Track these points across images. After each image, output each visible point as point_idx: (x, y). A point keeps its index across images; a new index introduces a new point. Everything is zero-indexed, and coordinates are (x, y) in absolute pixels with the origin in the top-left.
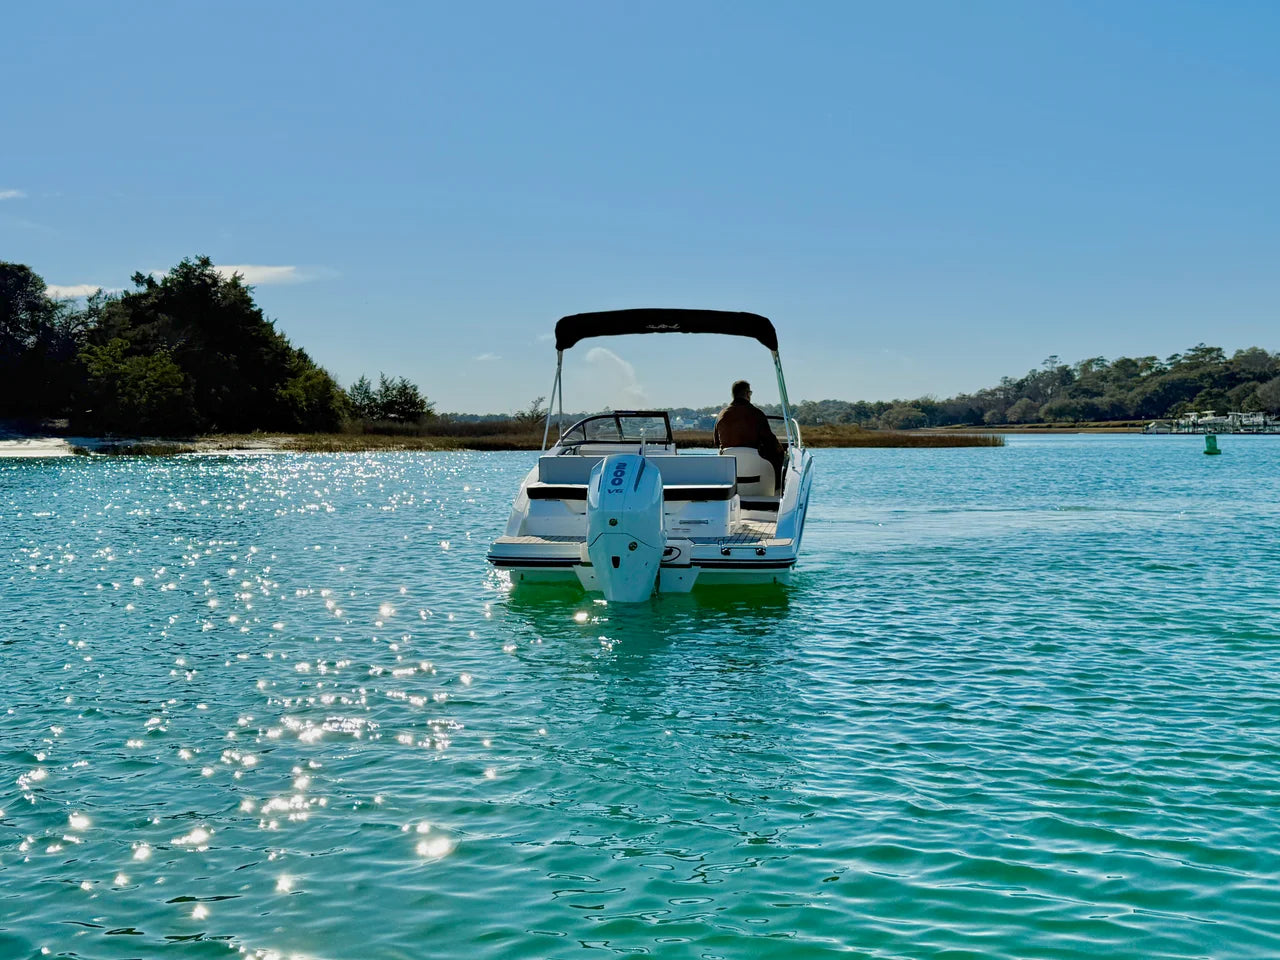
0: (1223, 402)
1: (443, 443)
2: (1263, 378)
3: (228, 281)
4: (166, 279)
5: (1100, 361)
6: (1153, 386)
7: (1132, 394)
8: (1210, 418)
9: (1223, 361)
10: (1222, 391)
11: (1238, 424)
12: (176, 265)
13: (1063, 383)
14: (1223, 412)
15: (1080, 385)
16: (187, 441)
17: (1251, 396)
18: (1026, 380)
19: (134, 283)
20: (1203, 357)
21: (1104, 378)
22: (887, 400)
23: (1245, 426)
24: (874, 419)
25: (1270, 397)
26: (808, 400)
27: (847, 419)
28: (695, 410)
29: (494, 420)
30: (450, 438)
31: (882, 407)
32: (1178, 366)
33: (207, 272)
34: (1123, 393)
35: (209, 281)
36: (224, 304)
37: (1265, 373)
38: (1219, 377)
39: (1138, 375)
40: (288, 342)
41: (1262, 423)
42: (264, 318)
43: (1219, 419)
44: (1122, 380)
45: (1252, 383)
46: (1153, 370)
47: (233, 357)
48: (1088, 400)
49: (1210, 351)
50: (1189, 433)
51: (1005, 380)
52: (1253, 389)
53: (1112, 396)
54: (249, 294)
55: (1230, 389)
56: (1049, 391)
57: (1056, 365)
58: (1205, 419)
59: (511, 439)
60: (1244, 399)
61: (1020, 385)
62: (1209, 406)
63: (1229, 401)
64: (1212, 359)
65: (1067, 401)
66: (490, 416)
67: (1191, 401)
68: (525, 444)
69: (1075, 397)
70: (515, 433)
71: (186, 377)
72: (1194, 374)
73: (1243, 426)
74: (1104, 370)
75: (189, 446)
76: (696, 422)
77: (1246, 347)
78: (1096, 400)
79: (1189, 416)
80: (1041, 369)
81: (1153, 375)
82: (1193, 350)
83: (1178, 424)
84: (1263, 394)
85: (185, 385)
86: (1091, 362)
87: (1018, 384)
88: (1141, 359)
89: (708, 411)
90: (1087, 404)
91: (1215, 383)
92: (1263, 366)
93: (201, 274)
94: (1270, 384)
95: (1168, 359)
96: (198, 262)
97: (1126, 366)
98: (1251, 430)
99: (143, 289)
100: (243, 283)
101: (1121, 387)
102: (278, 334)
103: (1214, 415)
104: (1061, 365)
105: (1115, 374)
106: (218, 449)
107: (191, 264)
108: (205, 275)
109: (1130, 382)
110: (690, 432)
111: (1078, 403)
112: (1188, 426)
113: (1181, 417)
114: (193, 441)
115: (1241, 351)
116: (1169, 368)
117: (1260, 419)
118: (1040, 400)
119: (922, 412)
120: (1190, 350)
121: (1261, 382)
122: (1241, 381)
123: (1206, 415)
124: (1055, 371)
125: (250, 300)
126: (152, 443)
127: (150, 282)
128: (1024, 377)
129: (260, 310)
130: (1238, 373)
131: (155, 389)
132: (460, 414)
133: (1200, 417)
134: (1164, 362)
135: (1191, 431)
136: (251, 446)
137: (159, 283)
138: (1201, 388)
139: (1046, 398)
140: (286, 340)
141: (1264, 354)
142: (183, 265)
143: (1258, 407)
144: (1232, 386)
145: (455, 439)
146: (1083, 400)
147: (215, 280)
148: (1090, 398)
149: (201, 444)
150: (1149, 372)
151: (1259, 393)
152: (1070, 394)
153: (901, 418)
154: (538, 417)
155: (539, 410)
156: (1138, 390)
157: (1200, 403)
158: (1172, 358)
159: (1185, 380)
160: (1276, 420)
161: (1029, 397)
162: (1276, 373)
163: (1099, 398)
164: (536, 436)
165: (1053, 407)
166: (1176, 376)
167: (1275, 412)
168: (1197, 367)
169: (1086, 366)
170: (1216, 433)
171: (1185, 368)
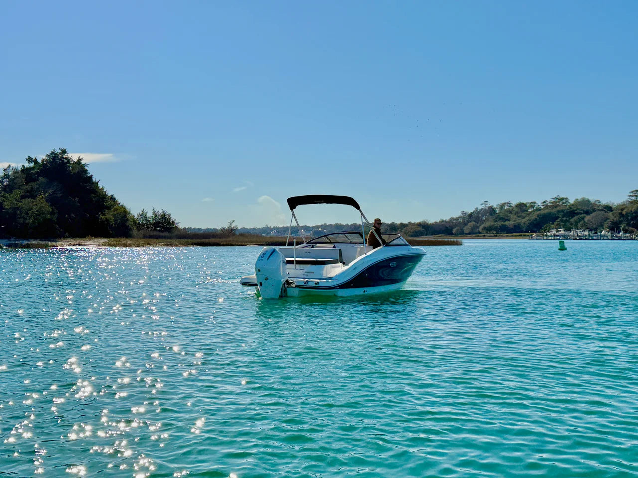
0: (568, 224)
1: (184, 243)
2: (587, 212)
3: (76, 161)
4: (43, 160)
5: (509, 203)
6: (534, 216)
7: (524, 220)
8: (562, 232)
9: (568, 204)
10: (568, 219)
11: (576, 235)
12: (49, 153)
13: (491, 214)
14: (569, 229)
15: (499, 215)
16: (53, 241)
17: (582, 221)
18: (473, 212)
19: (28, 162)
20: (559, 202)
21: (511, 212)
22: (405, 222)
23: (579, 236)
24: (399, 231)
25: (591, 222)
28: (310, 226)
29: (210, 231)
30: (187, 240)
31: (403, 225)
32: (547, 206)
33: (65, 156)
34: (520, 219)
35: (65, 161)
36: (73, 172)
37: (589, 210)
38: (567, 212)
39: (527, 211)
40: (106, 192)
41: (587, 235)
42: (94, 180)
43: (567, 233)
44: (519, 213)
45: (582, 215)
46: (535, 208)
47: (77, 199)
48: (503, 223)
49: (562, 199)
50: (552, 239)
51: (463, 212)
52: (583, 218)
53: (515, 221)
54: (86, 168)
56: (484, 218)
57: (487, 206)
58: (560, 232)
59: (218, 240)
60: (579, 222)
61: (470, 215)
62: (562, 226)
63: (572, 224)
64: (563, 203)
65: (493, 223)
66: (208, 229)
67: (553, 223)
68: (225, 243)
69: (496, 221)
70: (220, 238)
71: (53, 209)
72: (554, 210)
73: (578, 236)
74: (511, 208)
75: (54, 244)
76: (311, 232)
77: (579, 197)
78: (507, 223)
79: (552, 231)
80: (480, 207)
81: (534, 210)
82: (554, 199)
83: (547, 235)
84: (588, 221)
85: (52, 213)
86: (504, 204)
87: (469, 215)
88: (529, 203)
89: (318, 227)
90: (502, 225)
91: (565, 215)
92: (588, 206)
93: (62, 157)
94: (591, 215)
96: (60, 152)
97: (522, 206)
98: (582, 238)
99: (32, 165)
100: (83, 162)
101: (518, 216)
102: (100, 187)
103: (564, 230)
104: (490, 205)
105: (516, 210)
106: (69, 245)
107: (56, 152)
108: (64, 158)
109: (523, 214)
110: (306, 237)
111: (498, 224)
112: (552, 236)
113: (548, 231)
114: (56, 242)
115: (577, 199)
116: (542, 207)
117: (586, 233)
118: (480, 222)
119: (423, 228)
120: (552, 199)
121: (587, 215)
122: (577, 214)
123: (561, 230)
124: (487, 208)
125: (86, 170)
126: (35, 242)
127: (36, 161)
128: (472, 211)
129: (92, 176)
130: (576, 210)
131: (37, 215)
132: (193, 227)
133: (558, 231)
134: (540, 204)
135: (553, 238)
136: (86, 244)
137: (40, 162)
138: (558, 217)
139: (483, 221)
140: (104, 190)
141: (588, 201)
142: (53, 153)
143: (586, 227)
144: (573, 217)
145: (190, 241)
146: (501, 223)
147: (69, 161)
148: (504, 222)
149: (60, 243)
150: (533, 209)
151: (586, 219)
152: (494, 220)
153: (412, 231)
154: (232, 229)
155: (233, 226)
156: (527, 218)
157: (557, 225)
158: (543, 203)
159: (550, 213)
160: (594, 233)
161: (474, 221)
162: (594, 210)
163: (509, 222)
164: (231, 239)
165: (486, 226)
166: (546, 211)
167: (594, 229)
168: (556, 207)
169: (502, 206)
170: (564, 240)
171: (550, 207)
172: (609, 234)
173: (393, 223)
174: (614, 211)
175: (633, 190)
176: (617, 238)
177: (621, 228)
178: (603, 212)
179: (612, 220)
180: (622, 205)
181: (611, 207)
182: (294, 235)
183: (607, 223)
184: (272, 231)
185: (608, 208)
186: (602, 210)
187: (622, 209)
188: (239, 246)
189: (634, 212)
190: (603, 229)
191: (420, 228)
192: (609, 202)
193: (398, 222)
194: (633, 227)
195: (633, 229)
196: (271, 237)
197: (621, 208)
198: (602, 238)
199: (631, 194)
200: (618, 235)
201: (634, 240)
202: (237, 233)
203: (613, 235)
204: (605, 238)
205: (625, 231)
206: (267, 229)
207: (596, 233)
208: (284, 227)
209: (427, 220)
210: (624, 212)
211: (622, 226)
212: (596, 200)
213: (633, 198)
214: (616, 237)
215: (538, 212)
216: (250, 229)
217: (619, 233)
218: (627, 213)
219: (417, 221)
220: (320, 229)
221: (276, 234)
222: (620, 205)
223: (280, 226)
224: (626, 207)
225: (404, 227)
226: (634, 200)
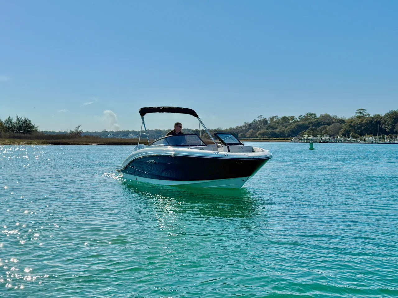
0: (316, 132)
1: (41, 142)
2: (329, 124)
5: (276, 117)
6: (293, 126)
7: (287, 129)
8: (311, 137)
9: (316, 118)
10: (316, 128)
11: (321, 139)
13: (264, 124)
14: (316, 135)
15: (270, 125)
17: (325, 130)
18: (252, 123)
20: (310, 116)
21: (278, 123)
23: (323, 140)
25: (331, 130)
28: (137, 131)
29: (61, 134)
32: (302, 119)
34: (284, 128)
37: (330, 122)
38: (315, 123)
39: (289, 122)
41: (328, 139)
43: (315, 138)
44: (283, 124)
45: (325, 126)
48: (272, 130)
49: (312, 114)
50: (305, 142)
51: (245, 123)
53: (280, 129)
55: (318, 127)
56: (260, 127)
57: (262, 118)
58: (310, 137)
59: (63, 141)
60: (323, 131)
61: (250, 125)
62: (311, 133)
63: (318, 132)
64: (312, 117)
65: (266, 131)
66: (60, 132)
67: (306, 131)
69: (268, 129)
70: (69, 139)
72: (307, 122)
74: (278, 120)
76: (138, 135)
78: (275, 130)
79: (305, 136)
80: (257, 119)
81: (293, 122)
82: (307, 114)
83: (301, 139)
84: (329, 129)
86: (273, 117)
87: (249, 124)
88: (290, 117)
89: (142, 132)
90: (272, 132)
91: (314, 126)
92: (329, 120)
94: (331, 126)
95: (298, 117)
97: (285, 119)
98: (325, 141)
101: (283, 126)
103: (313, 136)
104: (264, 118)
105: (281, 122)
109: (286, 125)
110: (134, 139)
111: (269, 131)
112: (305, 140)
113: (302, 137)
115: (322, 115)
116: (299, 120)
118: (257, 130)
120: (305, 114)
121: (328, 126)
122: (322, 125)
123: (310, 136)
124: (262, 120)
130: (321, 122)
132: (48, 131)
133: (308, 137)
134: (297, 118)
135: (305, 141)
138: (308, 127)
139: (259, 129)
141: (329, 116)
143: (327, 134)
144: (319, 127)
145: (46, 141)
146: (271, 130)
150: (292, 121)
151: (327, 129)
154: (78, 133)
155: (79, 130)
156: (289, 127)
157: (308, 132)
159: (304, 124)
161: (253, 129)
162: (333, 123)
164: (77, 139)
165: (261, 132)
166: (301, 123)
167: (333, 135)
168: (308, 120)
169: (272, 119)
170: (313, 142)
171: (304, 120)
172: (343, 139)
174: (346, 123)
175: (359, 109)
177: (350, 135)
178: (339, 124)
179: (344, 129)
180: (352, 119)
181: (344, 121)
182: (125, 137)
183: (341, 132)
184: (109, 134)
185: (342, 121)
186: (338, 122)
187: (352, 122)
188: (84, 145)
189: (359, 124)
190: (339, 135)
192: (343, 117)
194: (358, 134)
196: (107, 139)
198: (337, 141)
199: (358, 112)
200: (349, 139)
201: (359, 143)
202: (82, 135)
203: (345, 140)
204: (340, 142)
205: (353, 137)
206: (105, 133)
207: (334, 138)
208: (118, 132)
210: (352, 124)
211: (351, 133)
212: (334, 115)
213: (359, 114)
214: (347, 141)
218: (354, 125)
220: (145, 133)
221: (111, 137)
222: (350, 119)
223: (115, 131)
224: (354, 121)
225: (205, 133)
226: (360, 116)
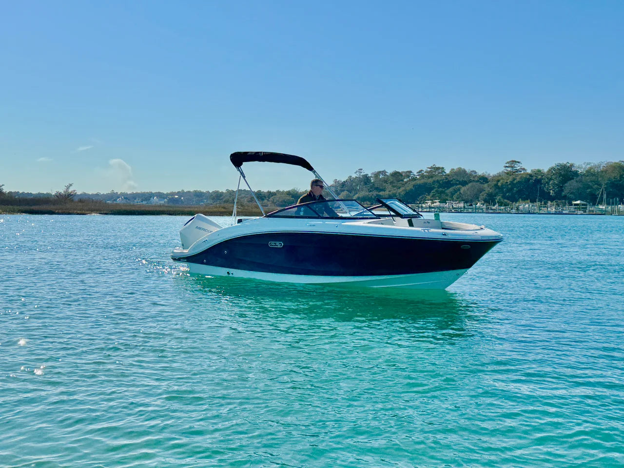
0: (443, 196)
1: (8, 210)
2: (464, 183)
5: (384, 172)
6: (409, 187)
7: (400, 190)
8: (437, 204)
9: (444, 174)
10: (444, 190)
11: (451, 207)
13: (365, 184)
14: (444, 201)
15: (374, 185)
17: (458, 193)
18: (346, 181)
20: (435, 172)
21: (386, 182)
22: (273, 190)
23: (455, 208)
24: (266, 201)
25: (467, 194)
26: (230, 189)
27: (252, 200)
28: (165, 193)
29: (41, 196)
30: (11, 207)
31: (270, 194)
32: (423, 176)
34: (395, 190)
37: (465, 181)
38: (442, 182)
39: (403, 180)
41: (463, 207)
43: (442, 205)
44: (394, 183)
45: (458, 186)
46: (410, 178)
48: (378, 193)
49: (438, 168)
50: (427, 212)
51: (336, 181)
52: (459, 190)
53: (390, 191)
55: (448, 189)
56: (358, 188)
57: (362, 174)
58: (435, 204)
59: (51, 207)
60: (454, 194)
61: (343, 184)
62: (437, 198)
63: (447, 195)
64: (439, 173)
65: (367, 194)
66: (39, 194)
67: (429, 195)
68: (60, 211)
69: (371, 191)
70: (54, 205)
72: (431, 180)
73: (453, 208)
74: (386, 177)
76: (166, 200)
77: (456, 167)
78: (381, 193)
79: (427, 203)
80: (354, 176)
81: (410, 181)
82: (430, 168)
83: (422, 207)
84: (464, 192)
86: (379, 172)
87: (342, 183)
88: (404, 172)
89: (173, 194)
90: (377, 195)
91: (440, 186)
92: (463, 177)
94: (467, 186)
95: (417, 173)
97: (396, 174)
98: (458, 211)
101: (394, 186)
103: (440, 202)
104: (365, 174)
105: (391, 180)
109: (399, 184)
110: (160, 206)
111: (372, 195)
112: (427, 208)
113: (423, 203)
115: (453, 169)
116: (418, 177)
117: (462, 205)
118: (353, 192)
119: (292, 197)
120: (428, 168)
121: (463, 186)
122: (453, 185)
123: (436, 202)
124: (361, 177)
128: (345, 180)
130: (452, 181)
132: (21, 192)
133: (433, 203)
134: (416, 174)
135: (428, 210)
138: (432, 189)
139: (356, 192)
141: (465, 171)
143: (460, 199)
144: (448, 188)
145: (16, 208)
146: (375, 193)
148: (379, 192)
150: (408, 179)
151: (462, 191)
152: (369, 190)
153: (280, 200)
154: (70, 195)
155: (70, 191)
156: (402, 189)
157: (433, 196)
158: (419, 172)
159: (426, 184)
160: (469, 205)
161: (347, 191)
162: (470, 181)
163: (383, 192)
164: (68, 206)
165: (360, 196)
166: (422, 181)
167: (470, 201)
168: (432, 177)
169: (377, 175)
170: (439, 212)
171: (426, 177)
172: (485, 207)
173: (259, 191)
174: (490, 183)
175: (509, 161)
176: (492, 211)
177: (496, 201)
178: (478, 183)
179: (487, 192)
180: (498, 177)
181: (486, 179)
182: (146, 202)
183: (483, 196)
184: (119, 198)
185: (484, 179)
186: (478, 181)
187: (498, 181)
188: (78, 214)
189: (510, 184)
190: (479, 201)
191: (289, 198)
192: (485, 173)
193: (266, 191)
194: (508, 199)
195: (508, 202)
196: (117, 204)
197: (497, 178)
198: (476, 211)
199: (507, 165)
200: (494, 208)
201: (509, 213)
202: (76, 199)
203: (488, 208)
204: (480, 211)
205: (501, 204)
206: (113, 196)
207: (471, 205)
208: (133, 194)
209: (297, 189)
210: (499, 184)
211: (498, 198)
212: (472, 170)
213: (509, 169)
214: (491, 209)
215: (414, 183)
216: (93, 195)
217: (494, 205)
218: (502, 185)
219: (286, 189)
220: (176, 197)
221: (124, 201)
222: (496, 176)
223: (129, 192)
224: (502, 179)
225: (273, 196)
226: (510, 172)
